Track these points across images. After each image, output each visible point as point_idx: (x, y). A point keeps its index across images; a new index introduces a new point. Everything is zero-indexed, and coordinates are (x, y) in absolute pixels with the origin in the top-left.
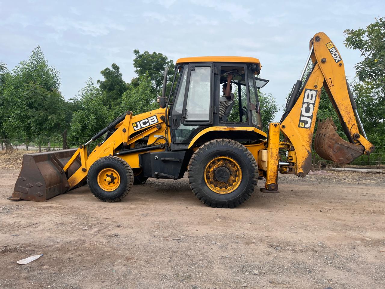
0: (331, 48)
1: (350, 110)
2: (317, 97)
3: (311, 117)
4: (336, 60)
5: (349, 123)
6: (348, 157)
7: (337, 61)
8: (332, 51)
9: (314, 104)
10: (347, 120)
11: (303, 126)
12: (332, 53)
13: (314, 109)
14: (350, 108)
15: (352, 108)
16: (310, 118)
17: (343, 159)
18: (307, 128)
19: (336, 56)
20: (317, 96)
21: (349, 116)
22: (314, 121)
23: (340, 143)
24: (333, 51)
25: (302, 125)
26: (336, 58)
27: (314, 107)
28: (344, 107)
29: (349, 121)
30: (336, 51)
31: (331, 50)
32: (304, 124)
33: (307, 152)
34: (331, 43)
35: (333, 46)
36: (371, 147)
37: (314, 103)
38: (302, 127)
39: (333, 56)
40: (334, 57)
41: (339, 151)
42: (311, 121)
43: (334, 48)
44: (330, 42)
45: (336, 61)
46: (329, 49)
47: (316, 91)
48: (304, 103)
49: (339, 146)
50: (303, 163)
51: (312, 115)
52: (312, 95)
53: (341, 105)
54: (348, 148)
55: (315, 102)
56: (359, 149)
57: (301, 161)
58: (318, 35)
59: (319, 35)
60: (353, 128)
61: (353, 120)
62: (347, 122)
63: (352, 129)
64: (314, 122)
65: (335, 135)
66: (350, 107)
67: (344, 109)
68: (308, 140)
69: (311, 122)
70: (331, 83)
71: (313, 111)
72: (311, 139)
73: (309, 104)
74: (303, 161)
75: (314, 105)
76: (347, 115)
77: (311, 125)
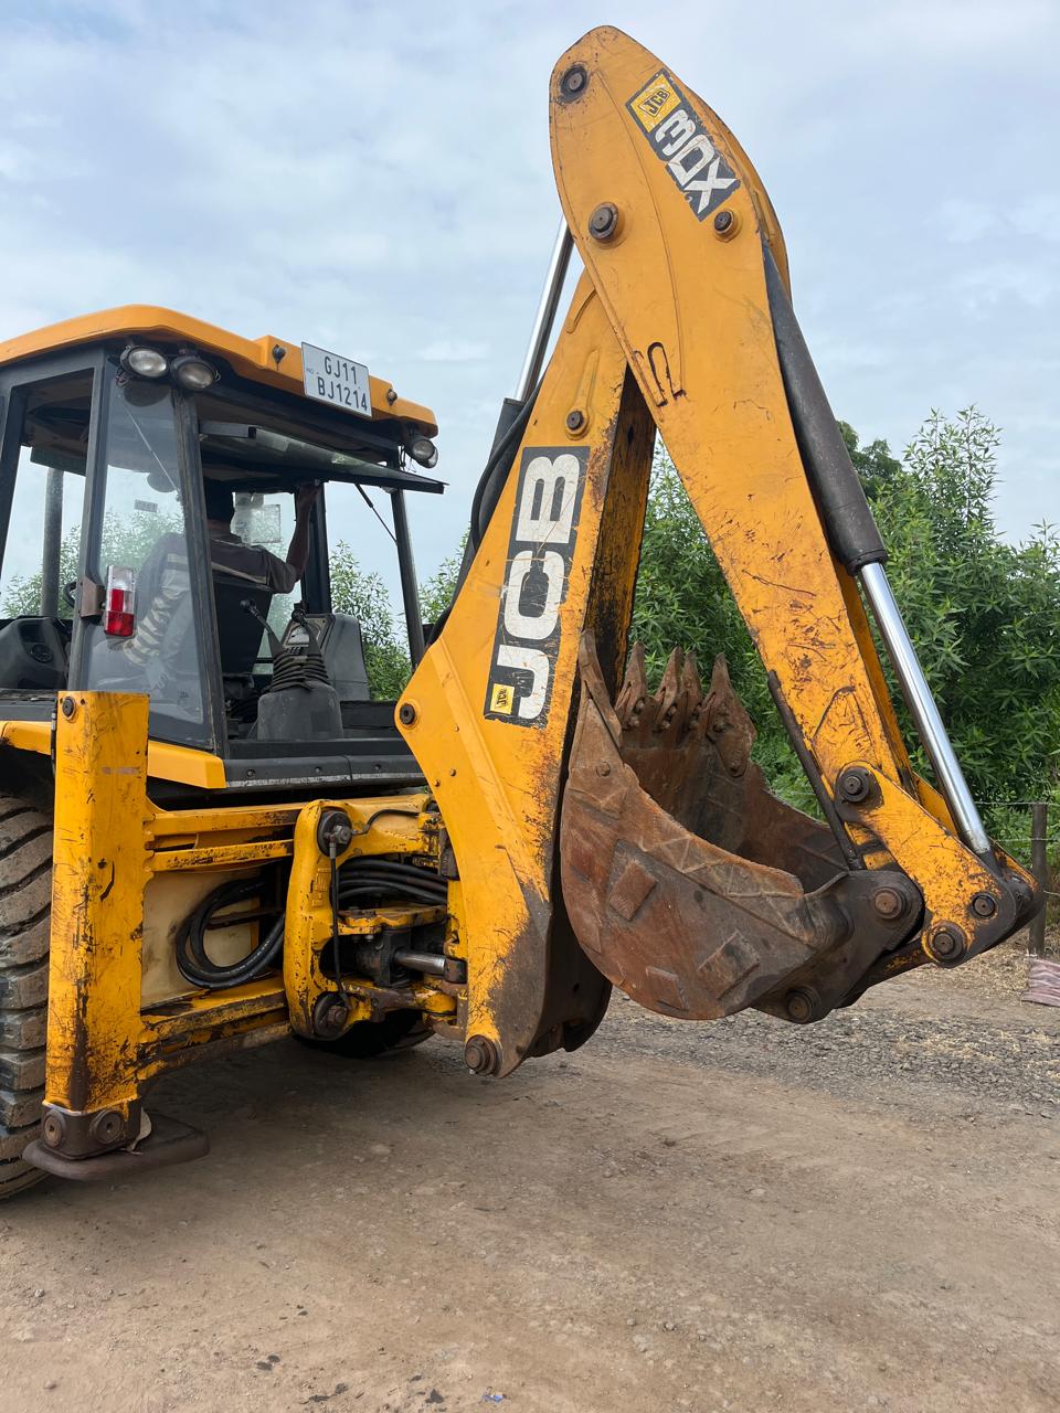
0: (660, 117)
1: (812, 570)
2: (586, 497)
3: (548, 646)
4: (697, 195)
5: (808, 680)
6: (708, 966)
7: (704, 202)
8: (669, 139)
9: (566, 551)
10: (785, 654)
11: (507, 710)
12: (668, 150)
13: (566, 583)
14: (811, 558)
15: (827, 557)
16: (546, 651)
17: (673, 977)
18: (528, 723)
19: (695, 170)
20: (588, 487)
21: (807, 619)
22: (564, 669)
23: (648, 841)
24: (674, 133)
25: (502, 700)
26: (696, 186)
27: (567, 573)
28: (766, 554)
29: (806, 662)
30: (700, 130)
31: (660, 136)
32: (511, 690)
33: (518, 893)
34: (662, 84)
35: (674, 100)
36: (976, 898)
37: (565, 540)
38: (503, 718)
39: (678, 170)
40: (683, 176)
41: (645, 913)
42: (552, 671)
43: (681, 115)
44: (654, 78)
45: (694, 206)
46: (650, 127)
47: (582, 453)
48: (516, 547)
49: (640, 873)
50: (499, 972)
51: (557, 631)
52: (560, 482)
53: (740, 536)
54: (706, 894)
55: (573, 535)
56: (786, 906)
57: (490, 958)
58: (574, 59)
59: (586, 55)
60: (836, 721)
61: (836, 656)
62: (785, 672)
63: (825, 732)
64: (564, 676)
65: (609, 783)
66: (814, 546)
67: (767, 571)
68: (532, 809)
69: (551, 680)
70: (668, 377)
71: (563, 599)
72: (546, 804)
73: (539, 549)
74: (501, 959)
75: (566, 560)
76: (786, 617)
77: (548, 700)
